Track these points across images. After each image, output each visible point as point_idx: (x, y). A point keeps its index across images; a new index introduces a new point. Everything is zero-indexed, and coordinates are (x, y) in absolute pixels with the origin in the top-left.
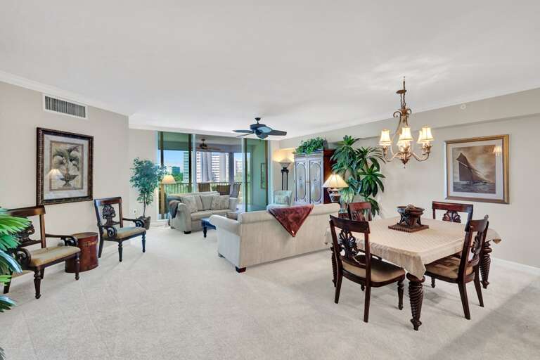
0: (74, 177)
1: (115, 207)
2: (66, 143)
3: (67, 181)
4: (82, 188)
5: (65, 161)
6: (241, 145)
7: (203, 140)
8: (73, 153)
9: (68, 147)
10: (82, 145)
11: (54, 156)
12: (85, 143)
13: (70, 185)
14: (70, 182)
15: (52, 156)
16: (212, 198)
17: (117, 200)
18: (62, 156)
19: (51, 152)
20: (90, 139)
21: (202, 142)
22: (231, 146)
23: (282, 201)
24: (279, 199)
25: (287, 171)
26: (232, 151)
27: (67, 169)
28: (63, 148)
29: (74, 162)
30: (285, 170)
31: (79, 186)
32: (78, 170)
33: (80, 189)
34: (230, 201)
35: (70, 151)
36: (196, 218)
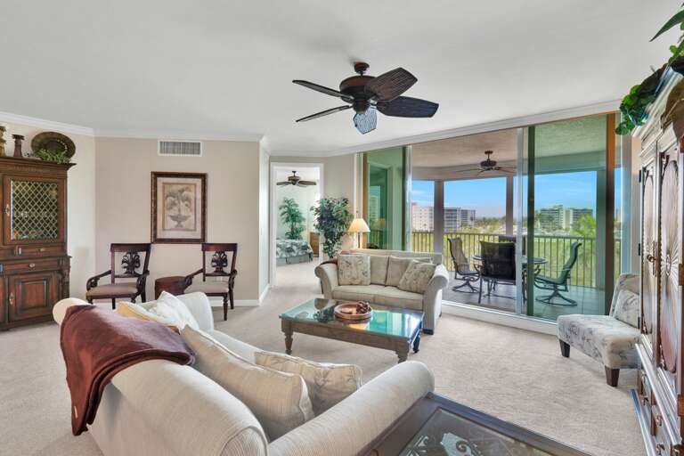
0: (185, 218)
1: (230, 254)
2: (177, 184)
3: (179, 222)
4: (195, 230)
5: (177, 202)
8: (185, 193)
9: (180, 187)
10: (195, 185)
11: (167, 196)
12: (198, 181)
13: (182, 226)
14: (182, 223)
15: (165, 198)
17: (233, 247)
18: (174, 197)
19: (164, 194)
20: (203, 177)
27: (179, 210)
28: (175, 188)
29: (186, 202)
31: (192, 228)
32: (191, 210)
33: (192, 230)
34: (431, 277)
35: (182, 191)
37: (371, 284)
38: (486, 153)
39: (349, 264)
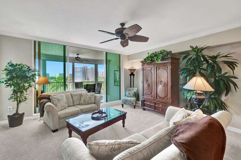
6: (103, 60)
7: (78, 54)
16: (81, 95)
21: (76, 56)
22: (96, 60)
23: (131, 95)
24: (129, 94)
25: (134, 75)
26: (97, 63)
30: (132, 74)
34: (95, 97)
36: (63, 115)
37: (68, 107)
38: (77, 54)
39: (59, 100)
